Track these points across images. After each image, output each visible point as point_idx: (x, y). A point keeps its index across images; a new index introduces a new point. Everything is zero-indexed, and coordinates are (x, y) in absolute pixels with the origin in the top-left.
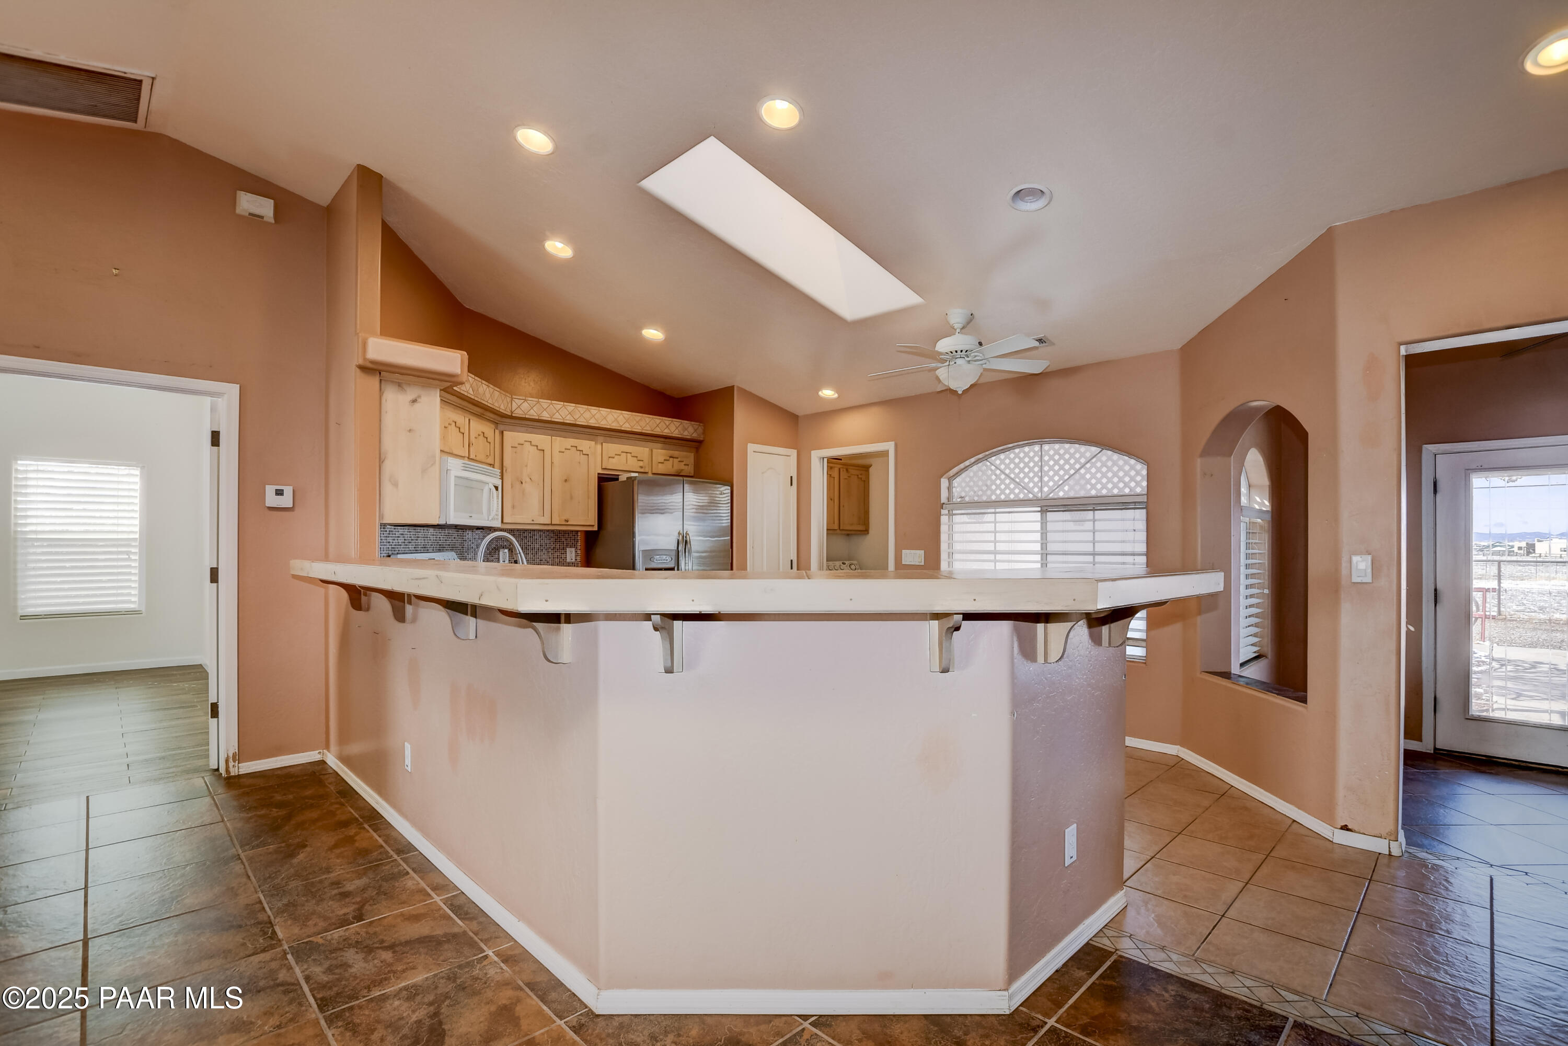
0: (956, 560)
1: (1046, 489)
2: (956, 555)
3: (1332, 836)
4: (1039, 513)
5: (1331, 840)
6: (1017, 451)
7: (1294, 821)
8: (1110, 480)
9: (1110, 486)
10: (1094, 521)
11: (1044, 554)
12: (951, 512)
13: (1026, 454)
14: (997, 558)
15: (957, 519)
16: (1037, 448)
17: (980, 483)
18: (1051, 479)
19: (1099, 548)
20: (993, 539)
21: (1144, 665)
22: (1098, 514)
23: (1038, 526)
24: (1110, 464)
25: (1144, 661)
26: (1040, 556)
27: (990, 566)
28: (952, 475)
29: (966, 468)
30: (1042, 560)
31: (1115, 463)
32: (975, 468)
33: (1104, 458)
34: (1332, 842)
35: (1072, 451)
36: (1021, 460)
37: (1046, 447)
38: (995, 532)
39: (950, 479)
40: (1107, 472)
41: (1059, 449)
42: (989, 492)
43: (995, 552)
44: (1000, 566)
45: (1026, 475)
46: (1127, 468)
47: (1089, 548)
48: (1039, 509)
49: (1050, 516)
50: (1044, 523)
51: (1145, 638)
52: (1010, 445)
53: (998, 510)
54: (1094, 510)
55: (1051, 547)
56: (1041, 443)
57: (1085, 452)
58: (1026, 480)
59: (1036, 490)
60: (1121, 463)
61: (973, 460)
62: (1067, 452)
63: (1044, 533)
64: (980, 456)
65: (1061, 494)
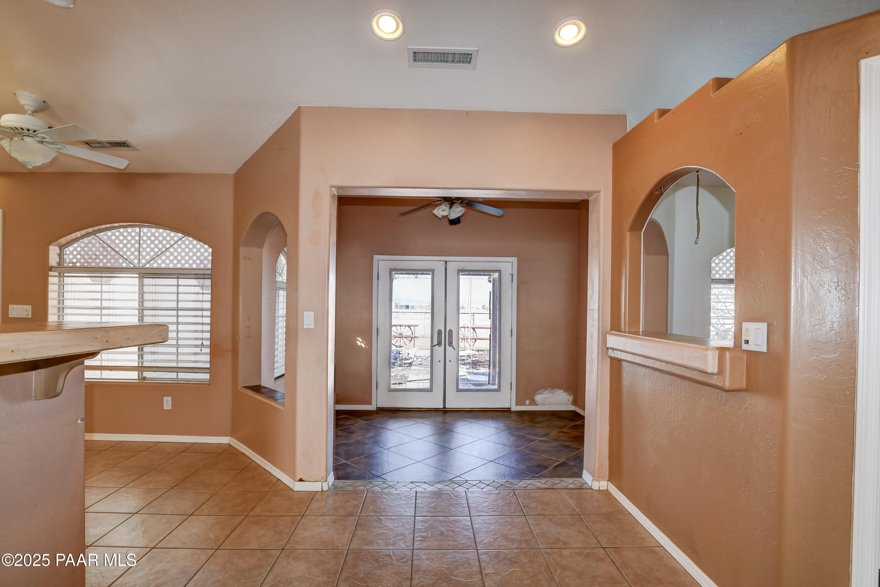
0: (67, 314)
1: (144, 261)
2: (66, 310)
3: (293, 487)
4: (138, 279)
5: (293, 489)
6: (122, 230)
7: (279, 479)
8: (191, 258)
9: (191, 262)
10: (178, 286)
11: (142, 309)
12: (62, 274)
13: (129, 234)
14: (103, 313)
15: (67, 280)
16: (137, 230)
17: (90, 253)
18: (148, 254)
19: (181, 305)
20: (100, 298)
21: (208, 386)
22: (182, 282)
23: (136, 289)
24: (191, 246)
25: (208, 383)
26: (137, 311)
27: (97, 319)
28: (64, 243)
29: (77, 239)
30: (139, 314)
31: (194, 246)
32: (86, 240)
33: (187, 242)
34: (293, 490)
35: (165, 235)
36: (125, 238)
37: (145, 230)
38: (101, 292)
39: (62, 247)
40: (189, 252)
41: (155, 232)
42: (98, 261)
43: (101, 308)
44: (105, 319)
45: (129, 249)
46: (202, 250)
47: (174, 305)
48: (137, 275)
49: (146, 281)
50: (141, 285)
51: (209, 367)
52: (116, 225)
53: (103, 275)
54: (178, 278)
55: (147, 304)
56: (140, 226)
57: (174, 236)
58: (129, 253)
59: (136, 261)
60: (198, 246)
61: (83, 232)
62: (161, 235)
63: (141, 293)
64: (90, 230)
65: (155, 266)
